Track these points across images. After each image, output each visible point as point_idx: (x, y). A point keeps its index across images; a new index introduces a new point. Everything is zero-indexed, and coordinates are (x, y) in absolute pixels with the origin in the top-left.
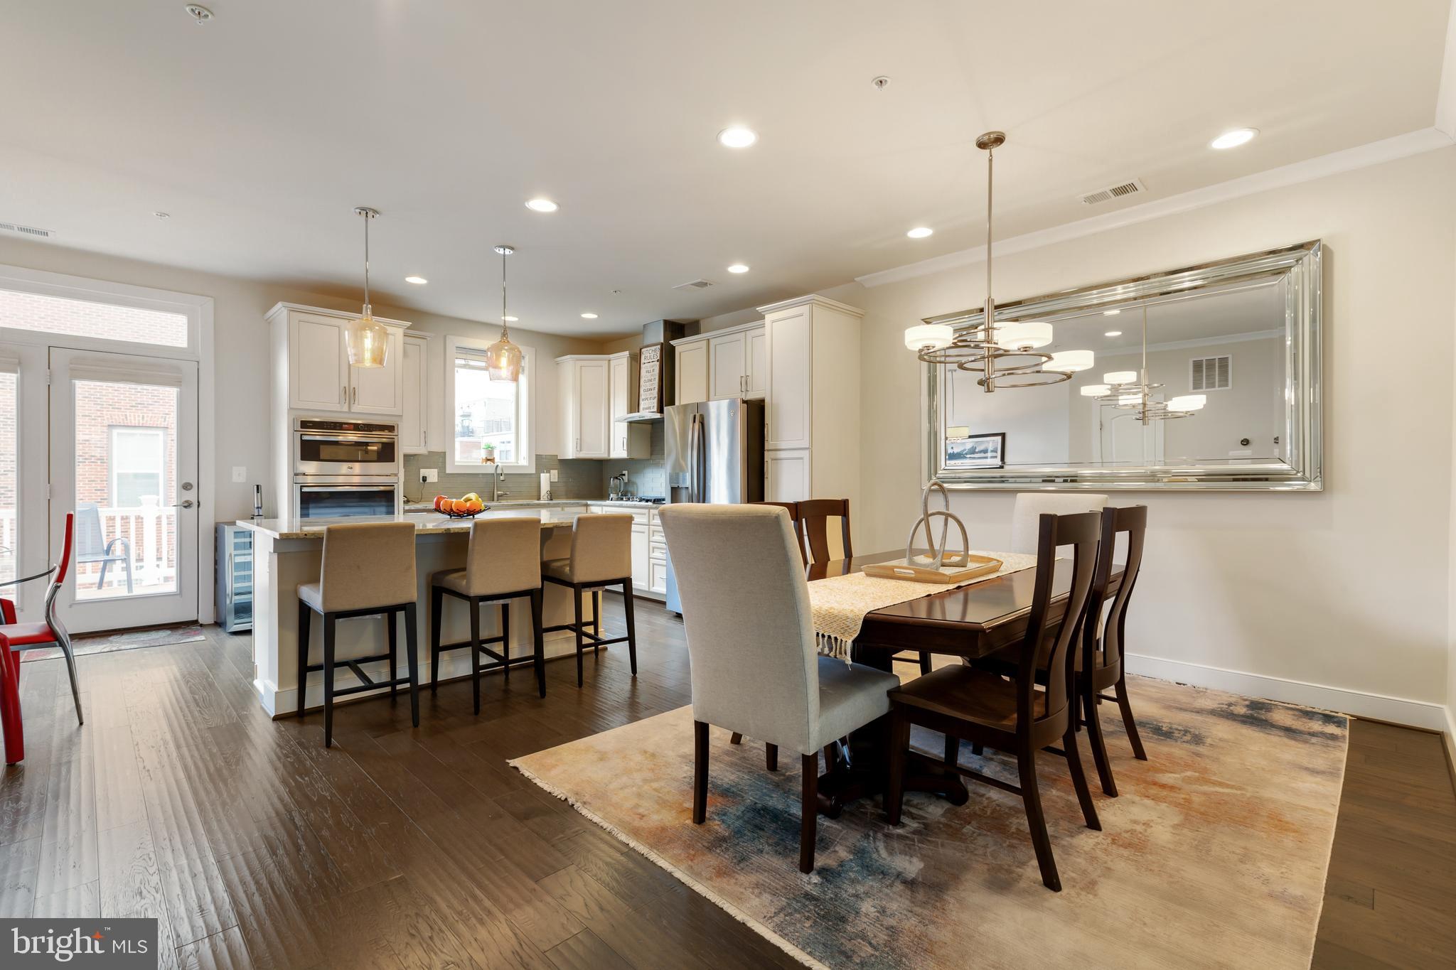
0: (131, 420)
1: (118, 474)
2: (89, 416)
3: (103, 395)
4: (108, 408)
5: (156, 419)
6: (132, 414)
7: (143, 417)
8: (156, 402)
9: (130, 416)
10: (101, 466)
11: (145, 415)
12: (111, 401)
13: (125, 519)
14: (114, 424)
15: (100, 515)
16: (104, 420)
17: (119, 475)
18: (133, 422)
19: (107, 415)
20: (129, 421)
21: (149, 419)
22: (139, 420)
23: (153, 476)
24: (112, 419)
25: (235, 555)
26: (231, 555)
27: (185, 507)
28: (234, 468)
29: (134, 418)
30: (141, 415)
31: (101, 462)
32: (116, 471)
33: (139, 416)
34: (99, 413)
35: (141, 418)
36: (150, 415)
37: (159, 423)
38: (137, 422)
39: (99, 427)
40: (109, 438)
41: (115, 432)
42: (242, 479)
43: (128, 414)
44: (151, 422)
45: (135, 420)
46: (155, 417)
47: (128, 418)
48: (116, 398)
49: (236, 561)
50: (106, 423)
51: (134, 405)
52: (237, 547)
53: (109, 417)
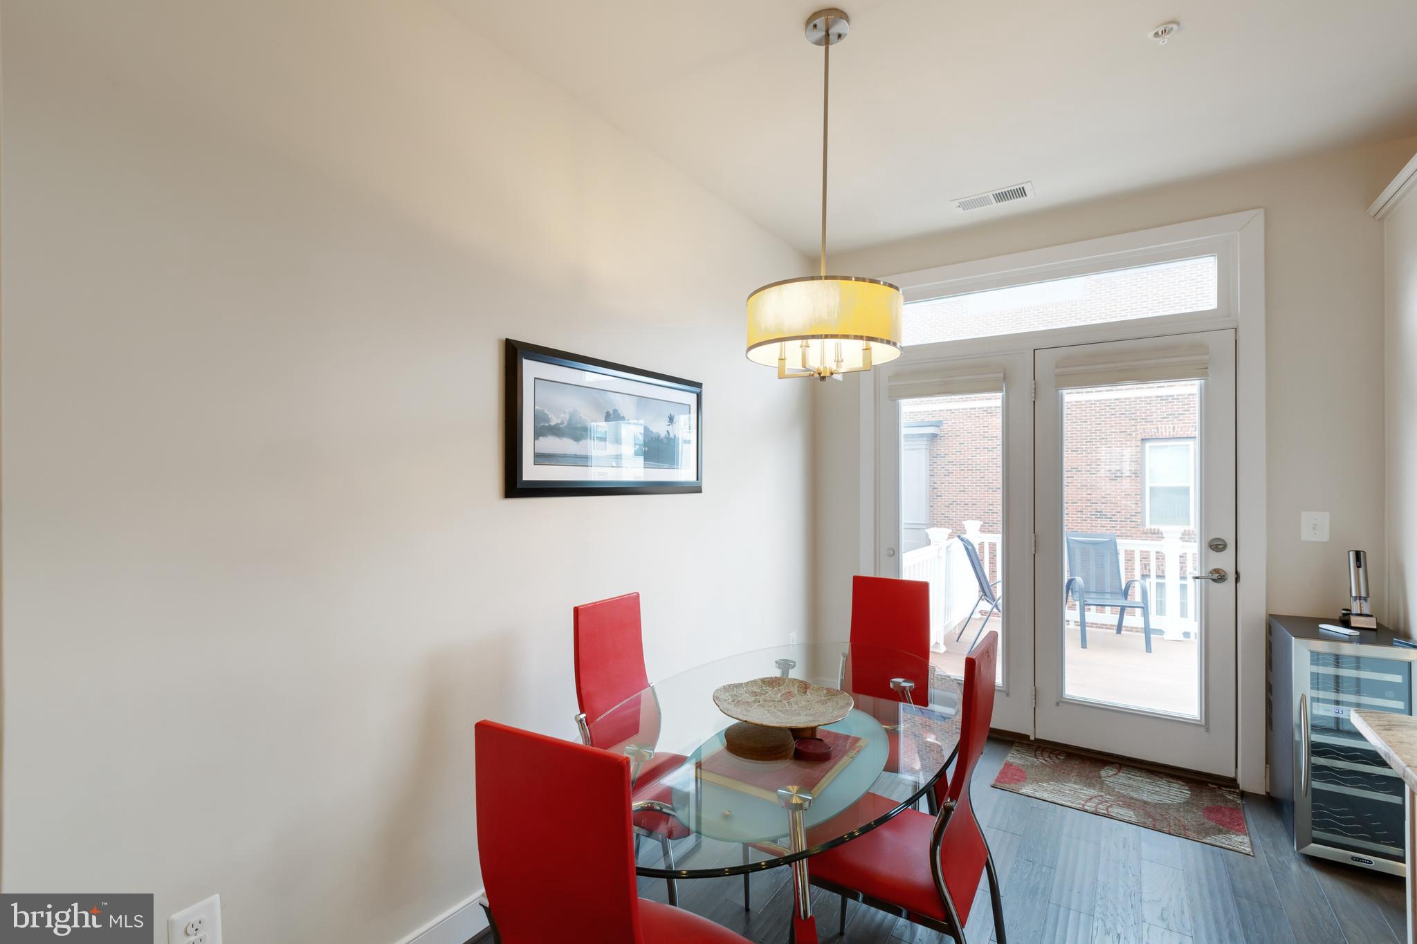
0: (1162, 432)
1: (1150, 488)
2: (1125, 432)
3: (1137, 410)
4: (1142, 422)
5: (1186, 429)
6: (1163, 426)
7: (1174, 429)
8: (1186, 411)
9: (1161, 428)
10: (1135, 480)
11: (1176, 425)
12: (1144, 415)
13: (1145, 557)
14: (1147, 437)
15: (1118, 547)
16: (1137, 434)
17: (1152, 489)
18: (1164, 434)
19: (1140, 429)
20: (1160, 433)
21: (1179, 430)
22: (1170, 432)
23: (1186, 491)
24: (1145, 433)
25: (1314, 699)
26: (1303, 699)
27: (1214, 580)
28: (1304, 514)
29: (1165, 429)
30: (1172, 426)
31: (1135, 476)
32: (1148, 485)
33: (1170, 428)
34: (1133, 427)
35: (1171, 430)
36: (1181, 425)
37: (1189, 433)
38: (1168, 434)
39: (1134, 442)
40: (1142, 452)
41: (1148, 445)
42: (1323, 536)
43: (1159, 426)
44: (1182, 433)
45: (1166, 432)
46: (1185, 427)
47: (1160, 430)
48: (1148, 412)
49: (1315, 712)
50: (1140, 437)
51: (1165, 416)
52: (1316, 681)
53: (1142, 431)
